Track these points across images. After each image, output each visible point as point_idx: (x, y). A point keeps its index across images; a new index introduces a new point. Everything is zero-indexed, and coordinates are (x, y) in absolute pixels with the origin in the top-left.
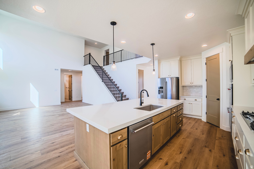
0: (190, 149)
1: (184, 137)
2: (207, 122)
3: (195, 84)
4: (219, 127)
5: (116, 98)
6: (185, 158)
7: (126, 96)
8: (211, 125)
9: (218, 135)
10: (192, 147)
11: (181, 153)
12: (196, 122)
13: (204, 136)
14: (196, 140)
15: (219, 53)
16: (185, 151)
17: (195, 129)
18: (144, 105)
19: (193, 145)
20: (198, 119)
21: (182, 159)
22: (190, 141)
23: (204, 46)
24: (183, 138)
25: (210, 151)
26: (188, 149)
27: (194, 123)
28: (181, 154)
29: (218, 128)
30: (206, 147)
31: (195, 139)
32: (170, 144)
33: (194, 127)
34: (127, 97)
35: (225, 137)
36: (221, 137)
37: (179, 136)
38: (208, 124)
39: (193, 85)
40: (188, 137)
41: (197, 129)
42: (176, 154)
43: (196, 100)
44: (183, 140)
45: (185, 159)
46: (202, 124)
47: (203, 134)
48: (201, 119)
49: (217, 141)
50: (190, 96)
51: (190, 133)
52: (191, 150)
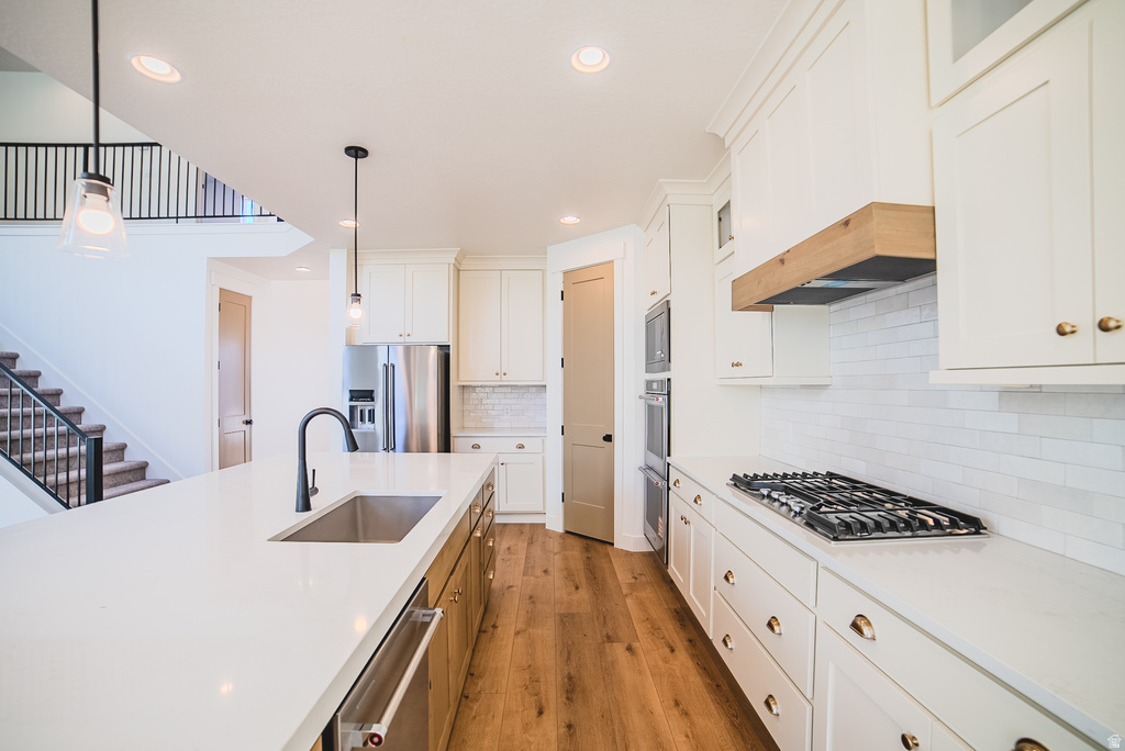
0: (566, 672)
1: (520, 626)
2: (567, 532)
3: (514, 378)
4: (612, 544)
5: (54, 491)
6: (569, 726)
7: (122, 449)
8: (585, 541)
9: (623, 577)
10: (569, 659)
11: (540, 713)
12: (531, 542)
13: (584, 595)
14: (566, 620)
15: (612, 262)
16: (552, 694)
17: (539, 572)
18: (321, 504)
19: (568, 652)
20: (532, 525)
21: (559, 741)
22: (547, 632)
23: (570, 220)
24: (517, 633)
25: (629, 649)
26: (559, 678)
27: (522, 545)
28: (544, 717)
29: (609, 548)
30: (609, 639)
31: (562, 621)
32: (476, 684)
33: (533, 567)
34: (132, 457)
35: (643, 578)
36: (633, 581)
37: (494, 627)
38: (571, 540)
39: (506, 381)
40: (531, 620)
41: (546, 571)
42: (526, 728)
43: (521, 447)
44: (519, 640)
45: (571, 736)
46: (554, 545)
47: (577, 588)
48: (544, 524)
49: (629, 601)
50: (491, 429)
51: (531, 598)
52: (570, 678)
